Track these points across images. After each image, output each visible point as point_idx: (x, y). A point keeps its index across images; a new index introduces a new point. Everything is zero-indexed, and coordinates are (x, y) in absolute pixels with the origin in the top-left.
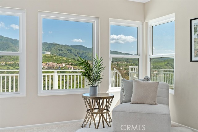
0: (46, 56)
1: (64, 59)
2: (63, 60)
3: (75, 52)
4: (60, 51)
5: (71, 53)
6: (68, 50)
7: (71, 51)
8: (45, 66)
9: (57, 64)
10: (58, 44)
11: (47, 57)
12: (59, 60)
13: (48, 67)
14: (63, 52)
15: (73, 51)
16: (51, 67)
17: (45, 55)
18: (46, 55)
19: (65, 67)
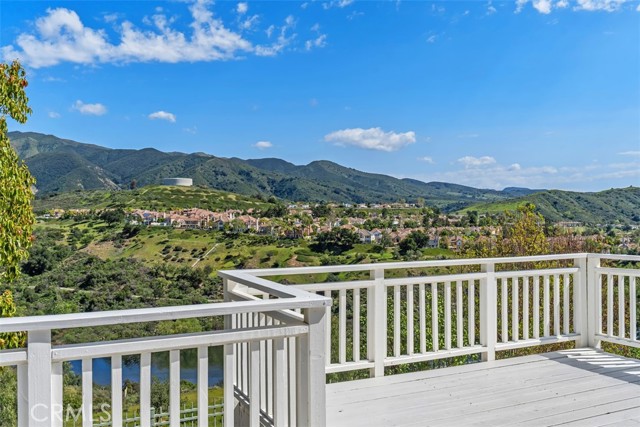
0: (179, 191)
1: (230, 199)
2: (228, 201)
3: (261, 177)
4: (219, 177)
5: (249, 180)
6: (240, 174)
7: (248, 174)
8: (179, 221)
9: (211, 213)
10: (213, 157)
11: (183, 194)
12: (217, 201)
13: (187, 222)
14: (226, 178)
15: (254, 175)
16: (195, 222)
17: (176, 188)
18: (182, 189)
19: (235, 221)
